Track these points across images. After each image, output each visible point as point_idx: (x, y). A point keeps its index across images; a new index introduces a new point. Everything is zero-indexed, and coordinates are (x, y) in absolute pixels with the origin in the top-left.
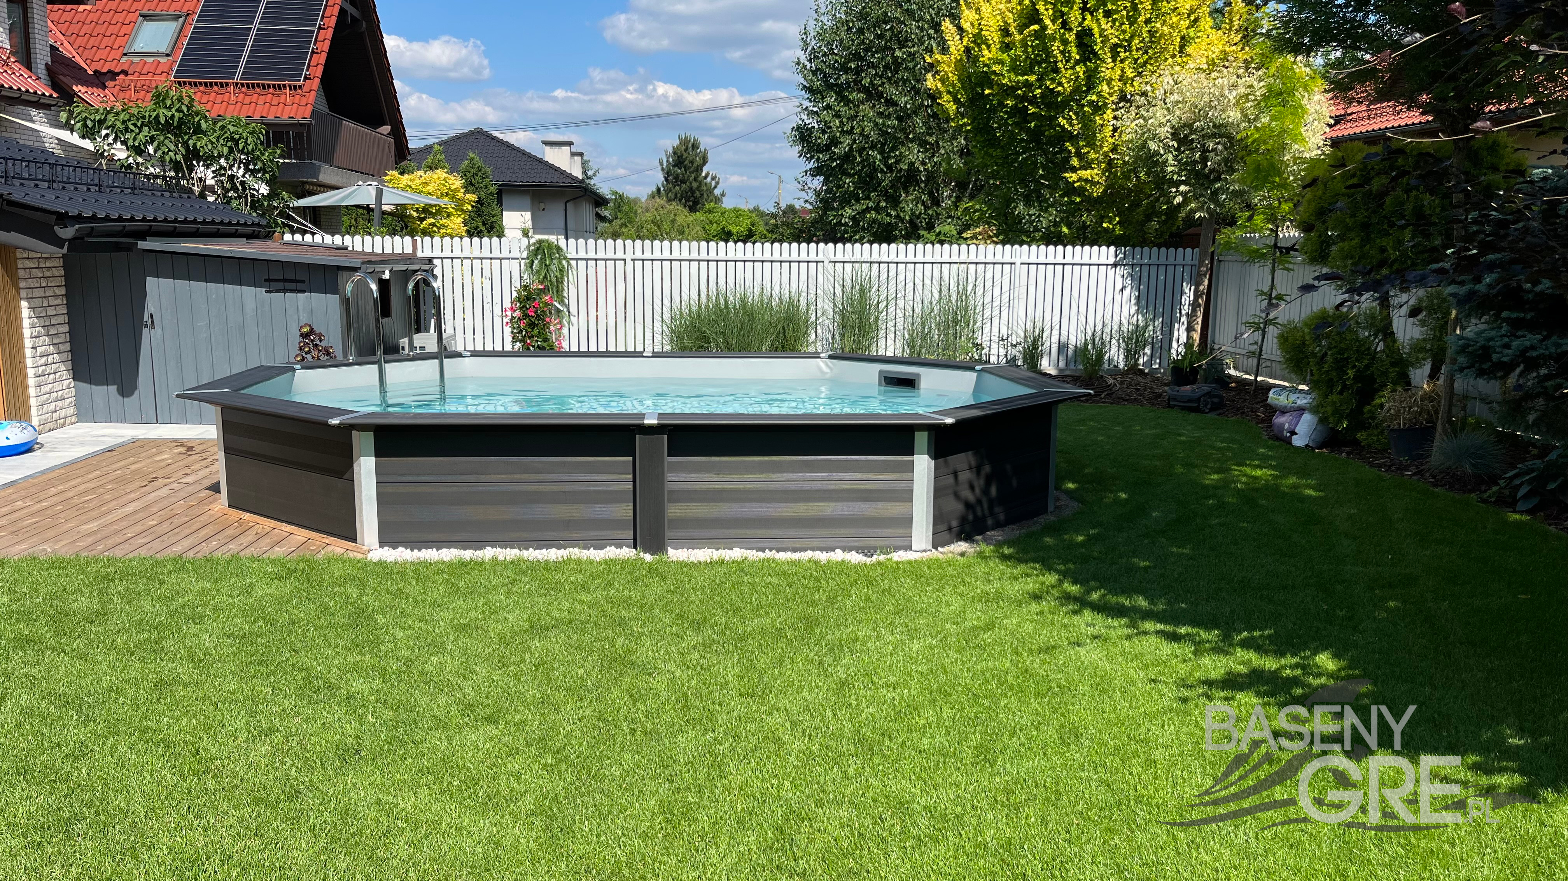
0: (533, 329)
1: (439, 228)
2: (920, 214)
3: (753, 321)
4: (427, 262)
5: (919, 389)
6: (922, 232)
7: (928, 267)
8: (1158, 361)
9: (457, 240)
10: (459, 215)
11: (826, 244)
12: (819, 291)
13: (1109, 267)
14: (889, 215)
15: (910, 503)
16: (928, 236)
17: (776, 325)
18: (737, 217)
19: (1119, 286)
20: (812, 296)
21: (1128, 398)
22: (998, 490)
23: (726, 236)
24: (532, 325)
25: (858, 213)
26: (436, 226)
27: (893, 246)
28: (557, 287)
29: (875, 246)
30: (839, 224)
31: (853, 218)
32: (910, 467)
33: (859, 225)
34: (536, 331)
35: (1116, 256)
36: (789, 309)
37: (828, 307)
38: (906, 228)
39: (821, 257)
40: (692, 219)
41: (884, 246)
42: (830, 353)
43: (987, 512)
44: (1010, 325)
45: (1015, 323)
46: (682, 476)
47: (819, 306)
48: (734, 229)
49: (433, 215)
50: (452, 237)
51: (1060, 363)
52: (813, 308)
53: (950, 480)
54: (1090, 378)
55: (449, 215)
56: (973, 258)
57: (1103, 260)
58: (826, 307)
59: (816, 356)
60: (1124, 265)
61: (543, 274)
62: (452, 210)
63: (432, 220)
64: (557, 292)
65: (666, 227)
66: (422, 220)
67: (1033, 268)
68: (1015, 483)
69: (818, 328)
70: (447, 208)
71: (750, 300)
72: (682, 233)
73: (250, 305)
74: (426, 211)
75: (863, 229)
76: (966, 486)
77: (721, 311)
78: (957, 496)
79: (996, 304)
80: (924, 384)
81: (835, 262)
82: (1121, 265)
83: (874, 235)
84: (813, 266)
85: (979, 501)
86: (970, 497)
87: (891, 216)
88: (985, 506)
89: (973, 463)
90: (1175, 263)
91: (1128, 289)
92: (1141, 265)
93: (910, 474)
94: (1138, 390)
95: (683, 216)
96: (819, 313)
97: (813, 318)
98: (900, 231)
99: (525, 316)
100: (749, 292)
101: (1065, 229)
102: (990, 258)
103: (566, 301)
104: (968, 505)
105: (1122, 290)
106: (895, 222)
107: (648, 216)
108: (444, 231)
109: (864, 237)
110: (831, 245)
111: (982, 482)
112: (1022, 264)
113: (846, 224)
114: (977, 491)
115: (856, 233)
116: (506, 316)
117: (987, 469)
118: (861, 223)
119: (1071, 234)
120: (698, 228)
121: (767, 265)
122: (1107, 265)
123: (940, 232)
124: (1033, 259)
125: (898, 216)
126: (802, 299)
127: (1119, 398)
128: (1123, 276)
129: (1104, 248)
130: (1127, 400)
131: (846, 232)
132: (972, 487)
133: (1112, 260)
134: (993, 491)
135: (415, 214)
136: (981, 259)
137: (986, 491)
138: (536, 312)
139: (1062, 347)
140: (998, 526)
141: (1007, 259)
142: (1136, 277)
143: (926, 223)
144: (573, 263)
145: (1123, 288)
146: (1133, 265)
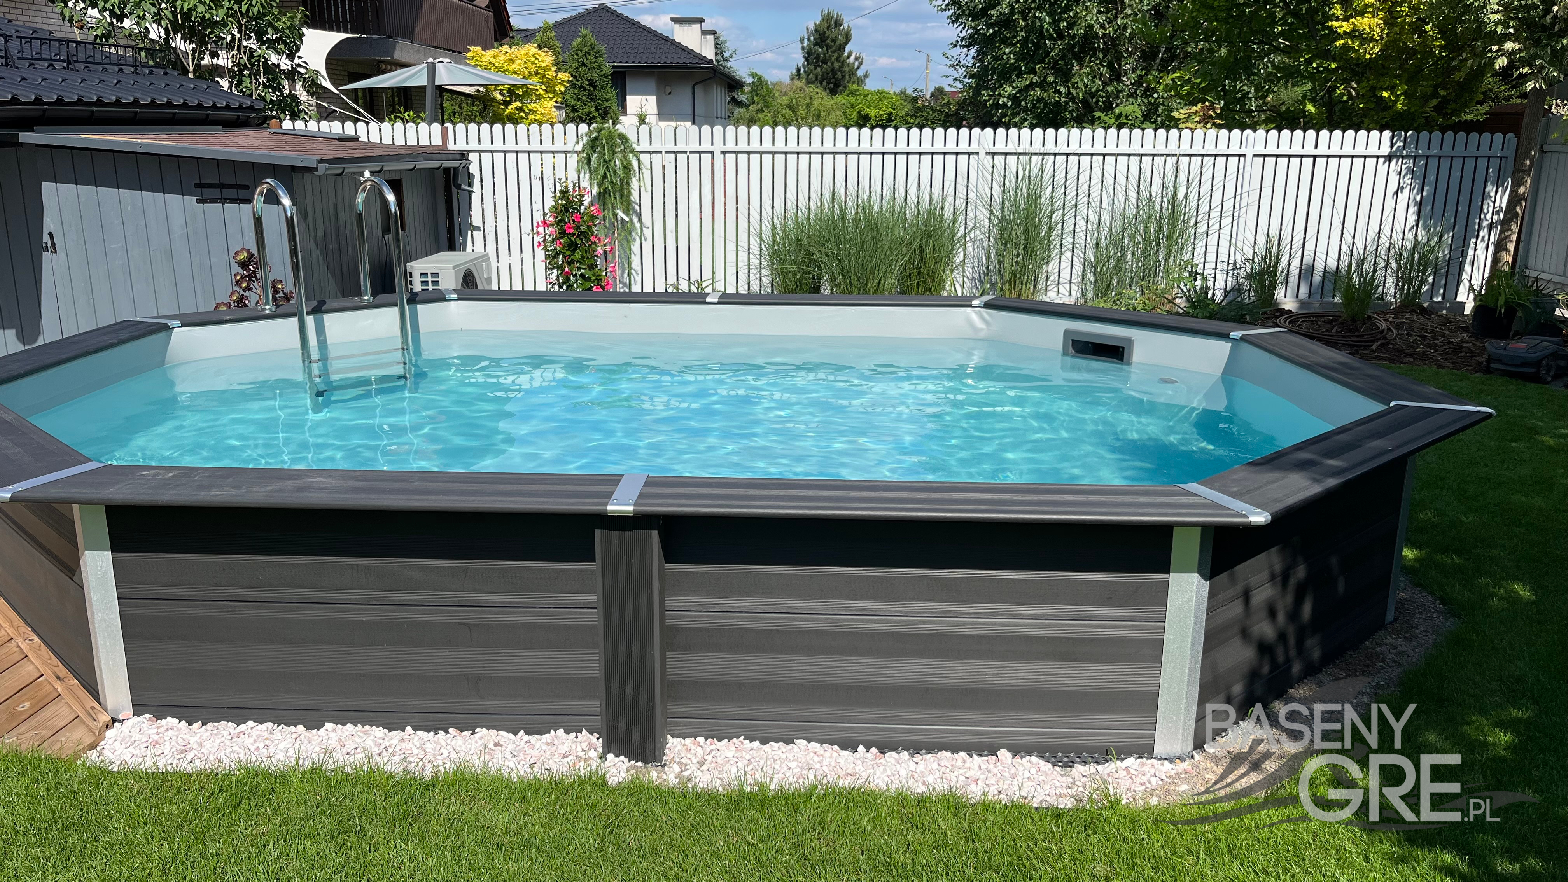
0: (574, 251)
1: (527, 114)
2: (1098, 90)
3: (876, 240)
4: (458, 157)
5: (1129, 363)
6: (1097, 114)
7: (1123, 160)
8: (1442, 291)
9: (546, 127)
10: (551, 99)
11: (983, 129)
12: (972, 195)
13: (1381, 160)
14: (1058, 92)
15: (1157, 665)
16: (1106, 118)
17: (911, 243)
18: (881, 100)
19: (1393, 187)
20: (960, 202)
21: (1411, 351)
22: (1314, 609)
23: (863, 121)
24: (573, 247)
25: (1020, 91)
26: (524, 111)
27: (1063, 131)
28: (621, 190)
29: (1038, 131)
30: (997, 106)
31: (1013, 97)
32: (1160, 597)
33: (1020, 105)
34: (578, 255)
35: (1392, 147)
36: (928, 220)
37: (983, 216)
38: (1078, 109)
39: (974, 147)
40: (832, 102)
41: (1051, 131)
42: (986, 298)
43: (1293, 653)
44: (1233, 241)
45: (1240, 237)
46: (695, 601)
47: (971, 214)
48: (872, 113)
49: (518, 98)
50: (540, 124)
51: (1301, 291)
52: (961, 218)
53: (1237, 608)
54: (1354, 320)
55: (539, 97)
56: (1185, 148)
57: (1373, 150)
58: (980, 217)
59: (964, 302)
60: (1403, 157)
61: (602, 173)
62: (542, 92)
63: (518, 104)
64: (622, 196)
65: (802, 111)
66: (507, 104)
67: (1270, 161)
68: (1341, 587)
69: (969, 245)
70: (537, 90)
71: (876, 208)
72: (818, 117)
73: (177, 221)
74: (512, 93)
75: (1026, 110)
76: (1264, 614)
77: (835, 224)
78: (1245, 634)
79: (1215, 214)
80: (1138, 355)
81: (994, 154)
82: (1398, 157)
83: (1038, 116)
84: (963, 159)
85: (1282, 637)
86: (1266, 630)
87: (1060, 93)
88: (1292, 641)
89: (1278, 568)
90: (1478, 154)
91: (1406, 191)
92: (1428, 157)
93: (1163, 609)
94: (1424, 338)
95: (821, 98)
96: (970, 225)
97: (962, 231)
98: (1071, 112)
99: (563, 233)
100: (876, 197)
101: (1310, 107)
102: (1210, 149)
103: (637, 208)
104: (1264, 649)
105: (1397, 193)
106: (1065, 101)
107: (785, 100)
108: (533, 117)
109: (1026, 120)
110: (989, 131)
111: (1290, 598)
112: (1255, 156)
113: (1005, 104)
114: (1281, 617)
115: (1015, 115)
116: (538, 233)
117: (1301, 572)
118: (1023, 103)
119: (1320, 114)
120: (838, 113)
121: (901, 159)
122: (1378, 157)
123: (1120, 115)
124: (1272, 149)
125: (1069, 93)
126: (947, 205)
127: (1398, 351)
128: (1400, 173)
129: (1375, 134)
130: (1411, 355)
131: (1004, 115)
132: (1272, 613)
133: (1385, 150)
134: (1307, 609)
135: (499, 97)
136: (1197, 149)
137: (1294, 615)
138: (578, 228)
139: (1307, 272)
140: (1311, 671)
141: (1235, 149)
142: (1419, 172)
143: (1104, 103)
144: (644, 158)
145: (1400, 189)
146: (1415, 157)
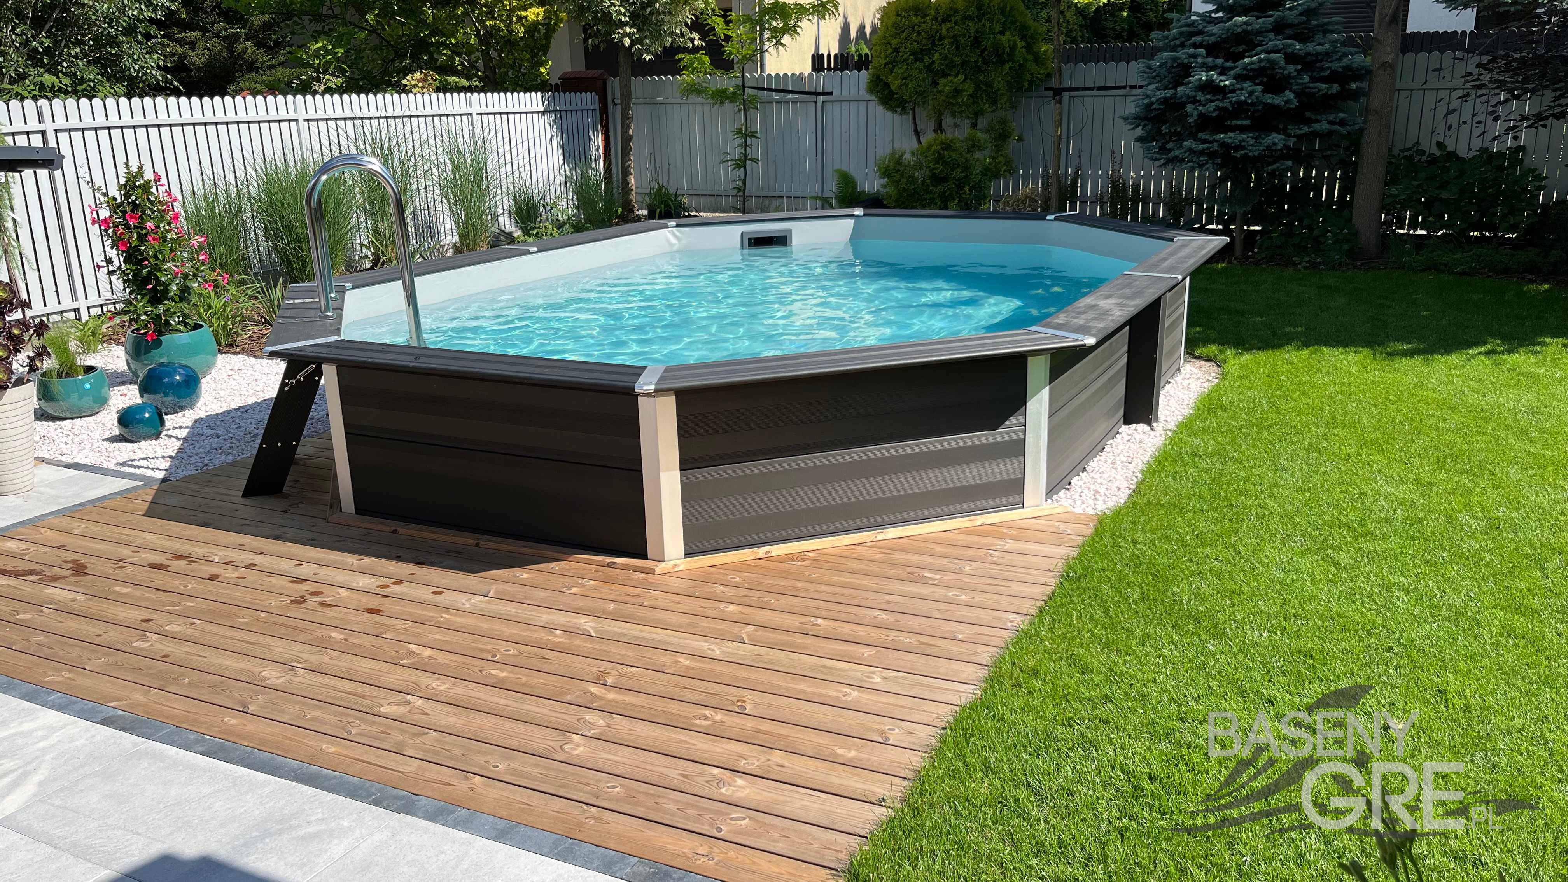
13: (540, 115)
35: (543, 104)
56: (436, 109)
57: (535, 107)
60: (550, 112)
67: (485, 118)
80: (796, 240)
82: (547, 112)
84: (285, 126)
90: (582, 108)
91: (555, 138)
92: (561, 111)
102: (450, 109)
105: (551, 139)
112: (477, 114)
122: (538, 112)
124: (484, 109)
128: (550, 125)
129: (533, 95)
133: (541, 107)
136: (443, 110)
141: (464, 109)
142: (559, 124)
145: (552, 136)
146: (555, 112)
